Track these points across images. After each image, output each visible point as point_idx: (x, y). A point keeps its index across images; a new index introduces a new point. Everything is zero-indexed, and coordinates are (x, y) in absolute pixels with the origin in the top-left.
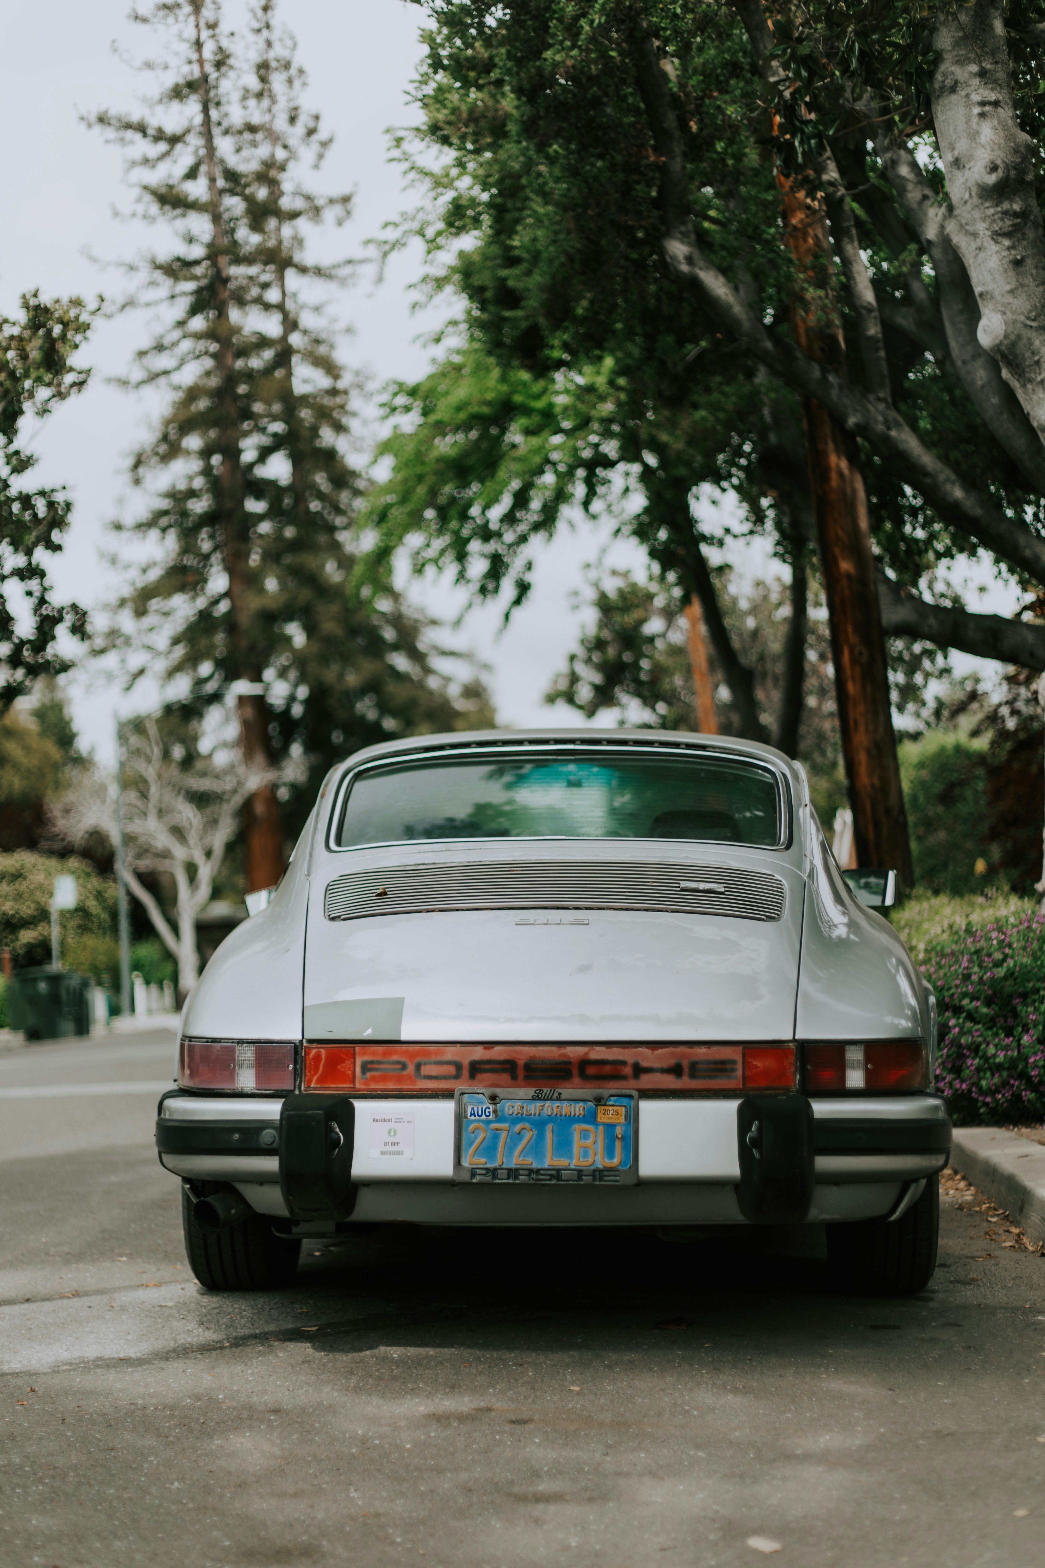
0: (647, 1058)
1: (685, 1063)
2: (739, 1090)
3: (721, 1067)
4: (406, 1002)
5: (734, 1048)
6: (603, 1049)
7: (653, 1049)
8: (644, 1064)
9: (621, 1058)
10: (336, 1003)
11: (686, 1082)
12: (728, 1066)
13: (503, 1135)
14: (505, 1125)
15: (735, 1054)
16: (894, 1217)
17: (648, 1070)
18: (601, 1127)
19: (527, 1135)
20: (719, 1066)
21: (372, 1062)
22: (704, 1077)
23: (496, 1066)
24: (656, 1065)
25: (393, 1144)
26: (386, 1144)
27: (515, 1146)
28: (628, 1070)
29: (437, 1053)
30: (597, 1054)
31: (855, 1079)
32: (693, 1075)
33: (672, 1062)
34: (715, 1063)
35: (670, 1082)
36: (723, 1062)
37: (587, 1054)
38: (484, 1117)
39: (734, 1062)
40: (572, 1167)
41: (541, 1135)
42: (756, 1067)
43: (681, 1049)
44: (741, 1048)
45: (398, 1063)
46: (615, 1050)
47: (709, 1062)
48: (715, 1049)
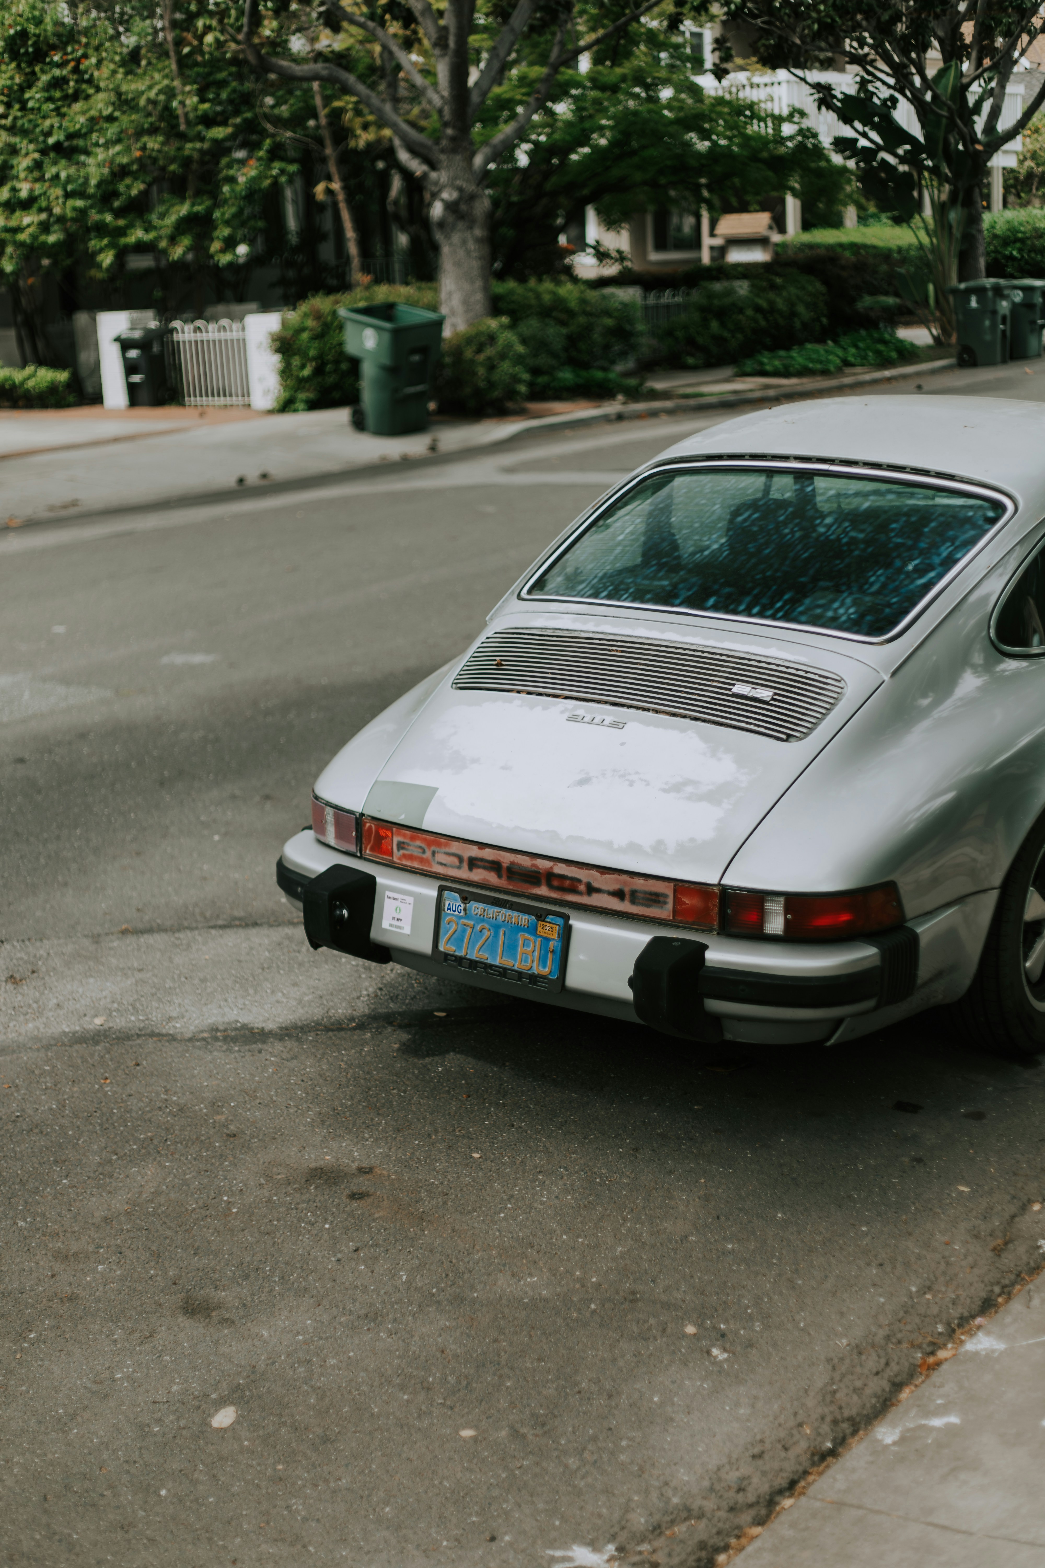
0: (598, 880)
1: (627, 890)
2: (669, 920)
3: (655, 899)
4: (438, 793)
5: (667, 884)
6: (564, 866)
7: (602, 873)
8: (595, 885)
9: (577, 876)
10: (394, 783)
11: (625, 906)
12: (662, 899)
13: (469, 930)
14: (471, 923)
15: (667, 890)
16: (829, 1044)
17: (598, 891)
18: (539, 939)
19: (486, 933)
20: (653, 898)
21: (403, 843)
22: (642, 905)
23: (487, 864)
24: (604, 887)
25: (398, 920)
26: (393, 918)
27: (477, 941)
28: (582, 888)
29: (446, 845)
30: (560, 869)
31: (775, 924)
32: (633, 902)
33: (616, 887)
34: (651, 894)
35: (614, 904)
36: (657, 895)
37: (551, 868)
38: (457, 913)
39: (666, 896)
40: (516, 968)
41: (496, 935)
42: (685, 903)
43: (624, 877)
44: (672, 885)
45: (420, 847)
46: (573, 869)
47: (645, 893)
48: (651, 882)
